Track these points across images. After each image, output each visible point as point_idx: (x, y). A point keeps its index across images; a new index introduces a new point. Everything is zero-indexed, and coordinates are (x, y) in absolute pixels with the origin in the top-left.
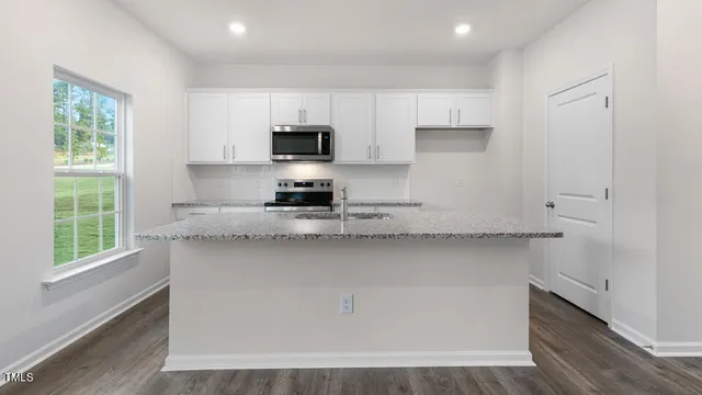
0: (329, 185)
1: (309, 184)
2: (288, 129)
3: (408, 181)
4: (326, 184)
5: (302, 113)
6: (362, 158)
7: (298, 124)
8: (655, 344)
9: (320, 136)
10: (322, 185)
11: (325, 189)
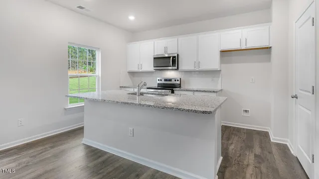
1: (170, 80)
3: (220, 79)
6: (191, 68)
9: (171, 58)
10: (175, 80)
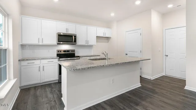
0: (74, 51)
2: (62, 34)
4: (73, 51)
5: (67, 29)
7: (66, 33)
8: (151, 78)
11: (73, 52)
